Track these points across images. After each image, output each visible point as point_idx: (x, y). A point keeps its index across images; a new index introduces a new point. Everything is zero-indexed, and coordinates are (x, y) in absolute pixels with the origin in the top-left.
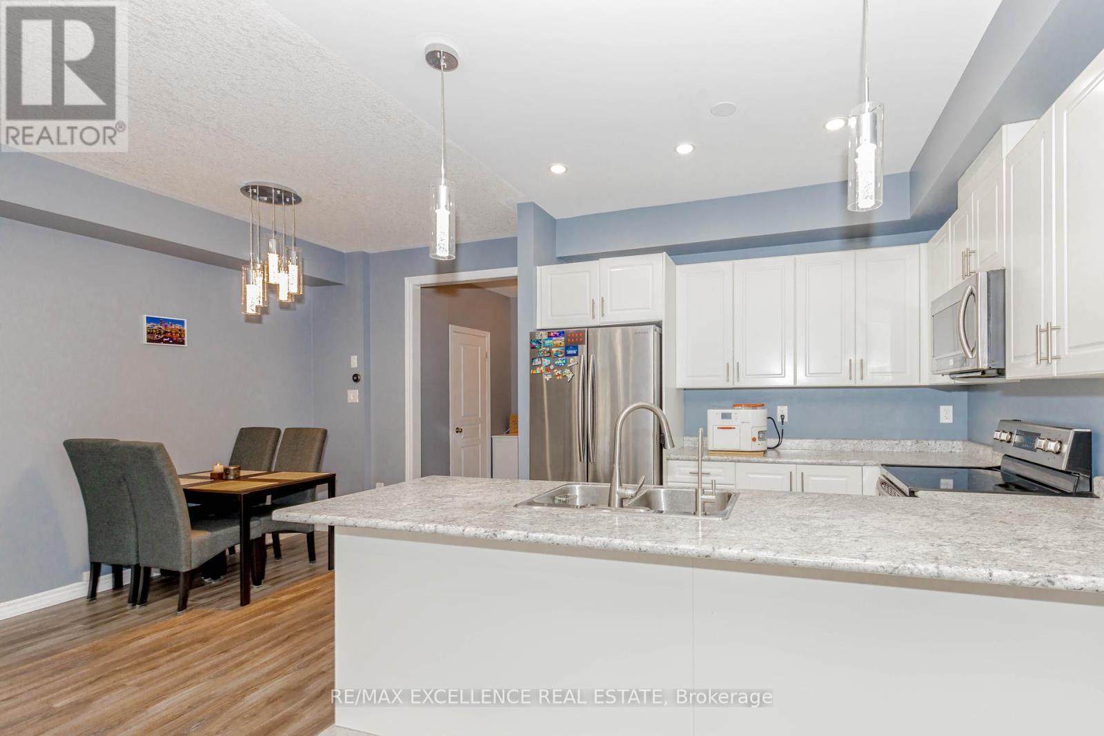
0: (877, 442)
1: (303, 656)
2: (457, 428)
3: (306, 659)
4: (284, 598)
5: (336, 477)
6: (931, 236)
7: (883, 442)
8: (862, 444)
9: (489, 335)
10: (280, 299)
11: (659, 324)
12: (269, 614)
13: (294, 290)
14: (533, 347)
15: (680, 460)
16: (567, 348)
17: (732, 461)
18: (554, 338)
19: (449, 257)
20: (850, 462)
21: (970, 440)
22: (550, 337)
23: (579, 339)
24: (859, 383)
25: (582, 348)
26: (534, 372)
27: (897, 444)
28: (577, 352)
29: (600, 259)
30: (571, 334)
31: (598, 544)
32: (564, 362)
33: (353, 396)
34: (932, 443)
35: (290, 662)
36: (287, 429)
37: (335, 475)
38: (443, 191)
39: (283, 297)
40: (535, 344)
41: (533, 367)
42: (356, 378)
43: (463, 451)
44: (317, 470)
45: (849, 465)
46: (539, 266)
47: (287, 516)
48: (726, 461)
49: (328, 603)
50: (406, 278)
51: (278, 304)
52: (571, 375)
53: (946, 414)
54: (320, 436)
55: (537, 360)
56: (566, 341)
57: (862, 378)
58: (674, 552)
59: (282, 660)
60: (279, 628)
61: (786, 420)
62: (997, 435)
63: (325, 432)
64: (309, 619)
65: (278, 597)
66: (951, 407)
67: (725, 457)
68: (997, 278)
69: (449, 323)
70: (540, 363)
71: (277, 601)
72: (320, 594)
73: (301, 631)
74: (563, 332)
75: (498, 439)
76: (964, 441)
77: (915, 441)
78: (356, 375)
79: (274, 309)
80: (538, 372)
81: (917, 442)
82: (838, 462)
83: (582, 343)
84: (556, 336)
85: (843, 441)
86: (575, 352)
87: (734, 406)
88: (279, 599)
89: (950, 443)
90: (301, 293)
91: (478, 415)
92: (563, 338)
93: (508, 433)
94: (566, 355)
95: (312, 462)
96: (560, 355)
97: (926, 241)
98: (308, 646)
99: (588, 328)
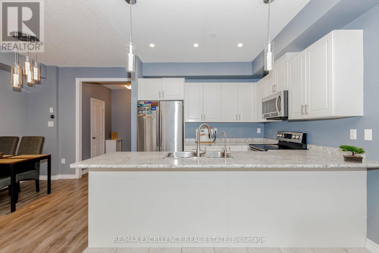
0: (241, 139)
1: (56, 226)
2: (93, 137)
3: (58, 227)
4: (33, 207)
5: (51, 156)
6: (258, 81)
7: (243, 139)
8: (238, 139)
9: (104, 103)
10: (28, 82)
11: (183, 101)
12: (29, 213)
13: (36, 78)
14: (139, 107)
15: (189, 145)
16: (152, 108)
17: (205, 145)
18: (147, 104)
19: (133, 71)
20: (239, 144)
21: (265, 137)
22: (145, 103)
23: (156, 105)
24: (239, 121)
25: (158, 108)
26: (139, 115)
27: (247, 139)
28: (156, 109)
29: (162, 78)
30: (153, 103)
31: (209, 166)
32: (151, 112)
33: (51, 124)
34: (256, 139)
35: (52, 230)
36: (23, 137)
37: (51, 155)
38: (131, 47)
39: (29, 80)
40: (140, 106)
41: (138, 114)
42: (52, 117)
43: (95, 146)
44: (40, 153)
45: (239, 145)
46: (139, 78)
47: (78, 166)
48: (203, 145)
49: (56, 206)
50: (76, 78)
51: (27, 84)
52: (153, 117)
53: (259, 131)
54: (41, 140)
55: (140, 111)
56: (152, 106)
57: (240, 120)
58: (233, 167)
59: (47, 230)
60: (38, 218)
61: (216, 133)
62: (278, 135)
63: (44, 138)
64: (50, 213)
65: (28, 207)
66: (260, 129)
67: (203, 144)
68: (286, 93)
69: (91, 97)
70: (141, 112)
71: (29, 208)
72: (49, 203)
73: (49, 218)
74: (150, 102)
75: (108, 141)
76: (263, 138)
77: (251, 138)
78: (52, 116)
79: (25, 86)
80: (141, 115)
81: (252, 139)
82: (236, 144)
83: (157, 106)
84: (148, 103)
85: (233, 139)
86: (155, 109)
87: (204, 128)
88: (30, 207)
89: (260, 138)
90: (39, 80)
91: (100, 132)
92: (150, 104)
93: (111, 139)
94: (152, 110)
95: (38, 151)
96: (149, 110)
97: (256, 82)
98: (57, 222)
99: (159, 101)
